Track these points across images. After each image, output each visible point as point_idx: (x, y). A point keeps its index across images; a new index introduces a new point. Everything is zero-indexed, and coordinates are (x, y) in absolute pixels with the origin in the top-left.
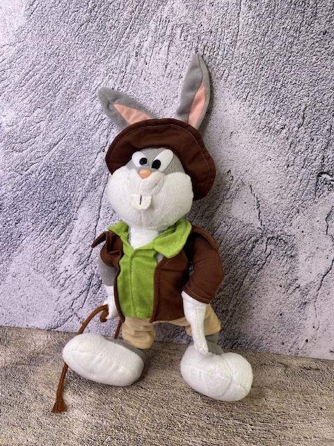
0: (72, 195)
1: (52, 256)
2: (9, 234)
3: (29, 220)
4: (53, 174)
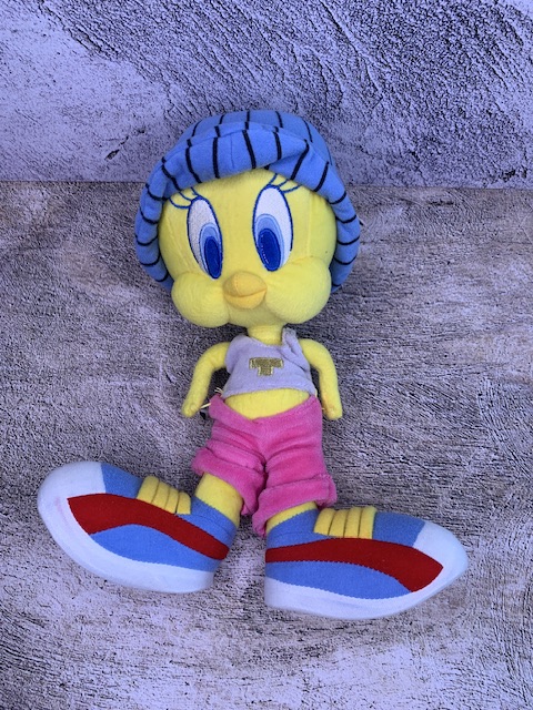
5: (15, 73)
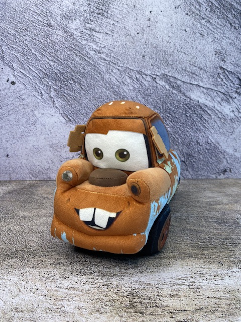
5: (38, 130)
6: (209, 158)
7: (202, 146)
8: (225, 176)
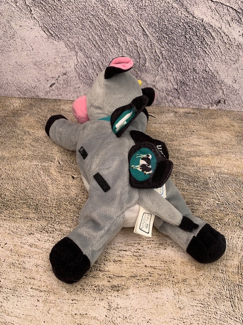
0: (183, 21)
1: (227, 46)
2: (203, 80)
3: (195, 62)
4: (165, 35)
6: (204, 88)
7: (198, 73)
8: (218, 107)
